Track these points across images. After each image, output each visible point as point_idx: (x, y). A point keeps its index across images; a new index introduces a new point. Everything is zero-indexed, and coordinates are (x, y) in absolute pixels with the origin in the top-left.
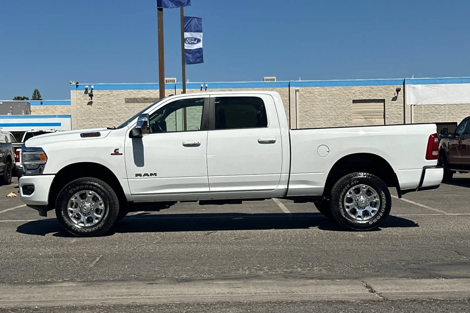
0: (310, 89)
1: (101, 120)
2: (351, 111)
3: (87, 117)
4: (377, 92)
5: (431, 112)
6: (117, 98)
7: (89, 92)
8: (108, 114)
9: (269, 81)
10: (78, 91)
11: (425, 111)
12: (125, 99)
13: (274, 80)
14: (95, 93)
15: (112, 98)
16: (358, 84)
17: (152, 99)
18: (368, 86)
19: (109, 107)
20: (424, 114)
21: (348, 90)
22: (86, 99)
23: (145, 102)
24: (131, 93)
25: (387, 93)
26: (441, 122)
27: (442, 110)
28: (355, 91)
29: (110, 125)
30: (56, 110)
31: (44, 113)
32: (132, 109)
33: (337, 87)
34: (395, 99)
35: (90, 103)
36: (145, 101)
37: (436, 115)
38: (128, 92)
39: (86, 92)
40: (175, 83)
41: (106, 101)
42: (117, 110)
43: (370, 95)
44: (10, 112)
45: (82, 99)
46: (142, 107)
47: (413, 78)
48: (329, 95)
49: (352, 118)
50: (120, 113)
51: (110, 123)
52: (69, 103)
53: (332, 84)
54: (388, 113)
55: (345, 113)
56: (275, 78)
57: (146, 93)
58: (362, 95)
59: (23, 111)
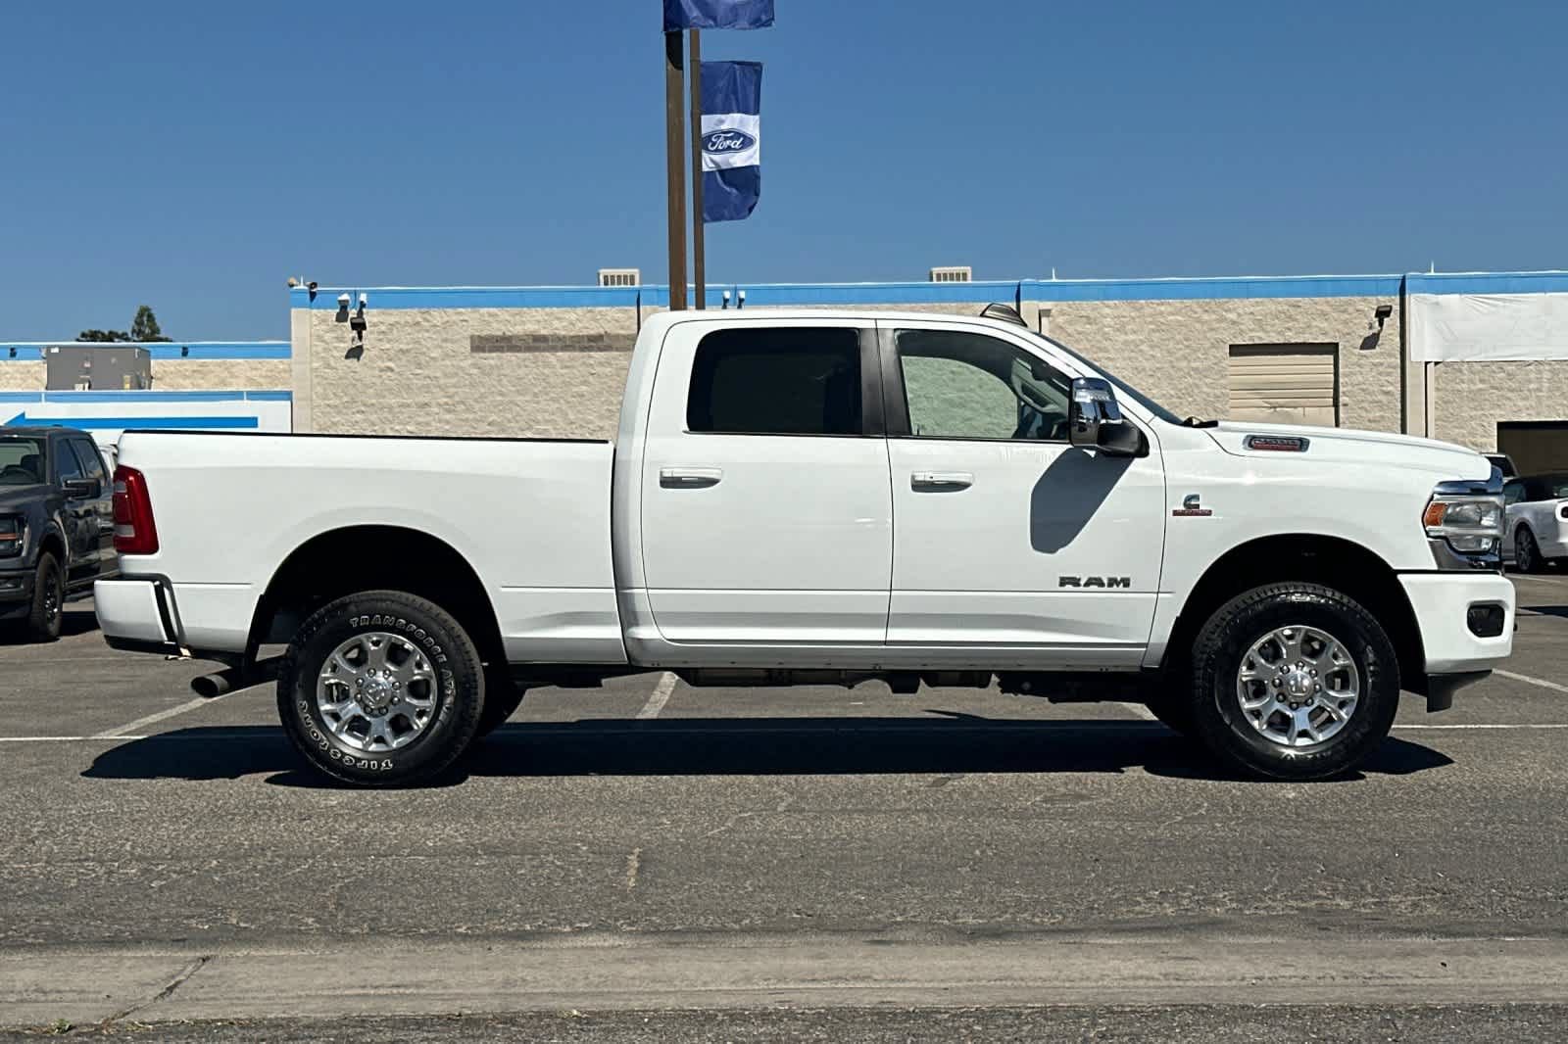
0: (1086, 307)
1: (391, 408)
2: (1223, 381)
3: (345, 399)
4: (1313, 318)
5: (1493, 387)
6: (445, 336)
7: (350, 316)
8: (413, 387)
9: (949, 282)
10: (315, 311)
11: (1472, 381)
12: (472, 337)
13: (965, 279)
14: (370, 316)
15: (426, 335)
16: (1247, 291)
17: (560, 339)
18: (1281, 299)
19: (419, 366)
20: (1470, 392)
21: (1214, 312)
22: (340, 339)
23: (537, 349)
24: (491, 319)
25: (1345, 322)
26: (1525, 419)
27: (1530, 381)
28: (1239, 315)
29: (419, 424)
30: (233, 376)
31: (193, 384)
32: (495, 372)
33: (1177, 303)
34: (1370, 342)
35: (355, 353)
36: (537, 344)
37: (1510, 395)
38: (482, 315)
39: (342, 317)
40: (637, 286)
41: (408, 344)
42: (446, 375)
43: (1289, 329)
44: (82, 381)
45: (328, 337)
46: (526, 366)
47: (1432, 273)
48: (1153, 327)
49: (1227, 407)
50: (454, 386)
51: (420, 419)
52: (285, 352)
53: (1160, 292)
54: (1350, 388)
55: (1205, 389)
56: (968, 270)
57: (539, 318)
58: (1264, 330)
59: (127, 377)
